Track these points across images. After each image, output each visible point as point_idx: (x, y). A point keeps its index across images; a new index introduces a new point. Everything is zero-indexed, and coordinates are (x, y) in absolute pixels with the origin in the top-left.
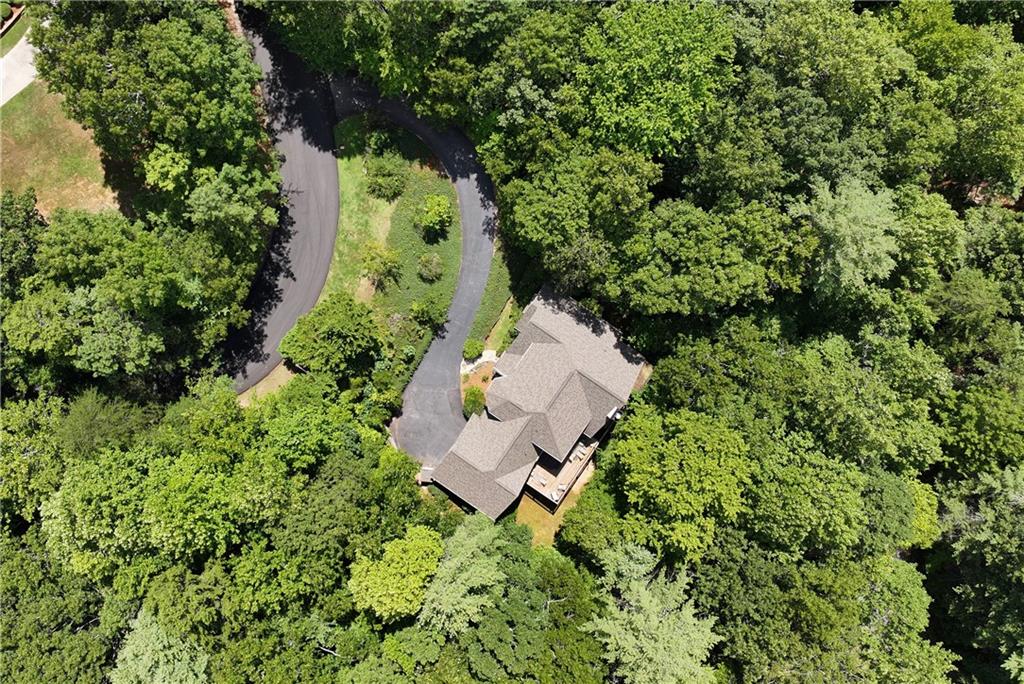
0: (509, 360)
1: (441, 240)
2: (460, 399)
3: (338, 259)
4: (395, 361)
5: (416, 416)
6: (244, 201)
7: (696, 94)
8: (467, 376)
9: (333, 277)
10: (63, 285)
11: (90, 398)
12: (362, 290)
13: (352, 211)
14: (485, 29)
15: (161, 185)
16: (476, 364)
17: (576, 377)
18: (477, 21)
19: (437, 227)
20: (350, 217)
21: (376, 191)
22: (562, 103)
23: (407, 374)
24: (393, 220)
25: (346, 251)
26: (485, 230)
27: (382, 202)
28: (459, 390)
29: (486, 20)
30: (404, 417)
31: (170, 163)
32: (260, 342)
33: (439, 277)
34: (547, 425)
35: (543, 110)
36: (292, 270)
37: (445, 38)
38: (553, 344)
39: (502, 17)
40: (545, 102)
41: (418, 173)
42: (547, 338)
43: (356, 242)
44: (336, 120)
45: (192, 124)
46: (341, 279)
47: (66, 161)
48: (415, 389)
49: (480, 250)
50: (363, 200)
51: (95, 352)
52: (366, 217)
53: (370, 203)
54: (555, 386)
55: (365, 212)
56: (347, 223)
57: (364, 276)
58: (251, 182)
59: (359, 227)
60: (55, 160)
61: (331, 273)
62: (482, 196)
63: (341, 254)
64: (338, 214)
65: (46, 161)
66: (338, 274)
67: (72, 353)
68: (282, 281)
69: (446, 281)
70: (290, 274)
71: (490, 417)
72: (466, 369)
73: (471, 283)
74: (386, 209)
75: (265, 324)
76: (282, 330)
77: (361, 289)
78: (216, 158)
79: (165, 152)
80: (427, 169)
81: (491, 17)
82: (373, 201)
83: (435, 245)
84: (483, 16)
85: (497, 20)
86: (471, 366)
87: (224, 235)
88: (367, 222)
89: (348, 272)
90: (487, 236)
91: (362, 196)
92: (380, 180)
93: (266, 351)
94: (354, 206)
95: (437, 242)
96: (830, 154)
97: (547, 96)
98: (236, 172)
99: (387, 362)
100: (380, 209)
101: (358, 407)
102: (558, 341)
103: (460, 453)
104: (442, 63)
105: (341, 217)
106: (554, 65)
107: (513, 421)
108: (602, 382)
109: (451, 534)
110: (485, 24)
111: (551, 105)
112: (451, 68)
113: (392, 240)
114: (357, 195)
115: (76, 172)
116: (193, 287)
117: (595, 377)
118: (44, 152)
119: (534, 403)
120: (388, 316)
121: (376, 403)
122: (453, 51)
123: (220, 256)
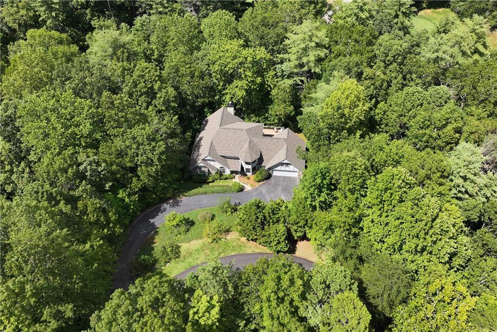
0: (232, 165)
1: (190, 219)
2: (263, 184)
3: (223, 254)
8: (251, 185)
9: (234, 252)
13: (194, 259)
16: (243, 184)
20: (197, 259)
21: (177, 256)
24: (189, 241)
25: (217, 252)
26: (178, 206)
27: (182, 250)
28: (260, 186)
38: (214, 145)
41: (159, 242)
43: (210, 250)
46: (233, 247)
49: (187, 204)
50: (185, 258)
52: (193, 252)
53: (185, 254)
55: (191, 254)
56: (201, 259)
57: (226, 239)
59: (200, 252)
61: (233, 254)
62: (160, 214)
64: (198, 265)
66: (231, 250)
72: (248, 188)
73: (205, 201)
74: (184, 247)
77: (233, 237)
82: (183, 254)
83: (194, 220)
88: (196, 251)
89: (228, 246)
90: (180, 204)
91: (182, 259)
94: (190, 260)
95: (192, 220)
100: (186, 248)
102: (212, 143)
105: (199, 263)
107: (257, 144)
113: (200, 237)
114: (183, 261)
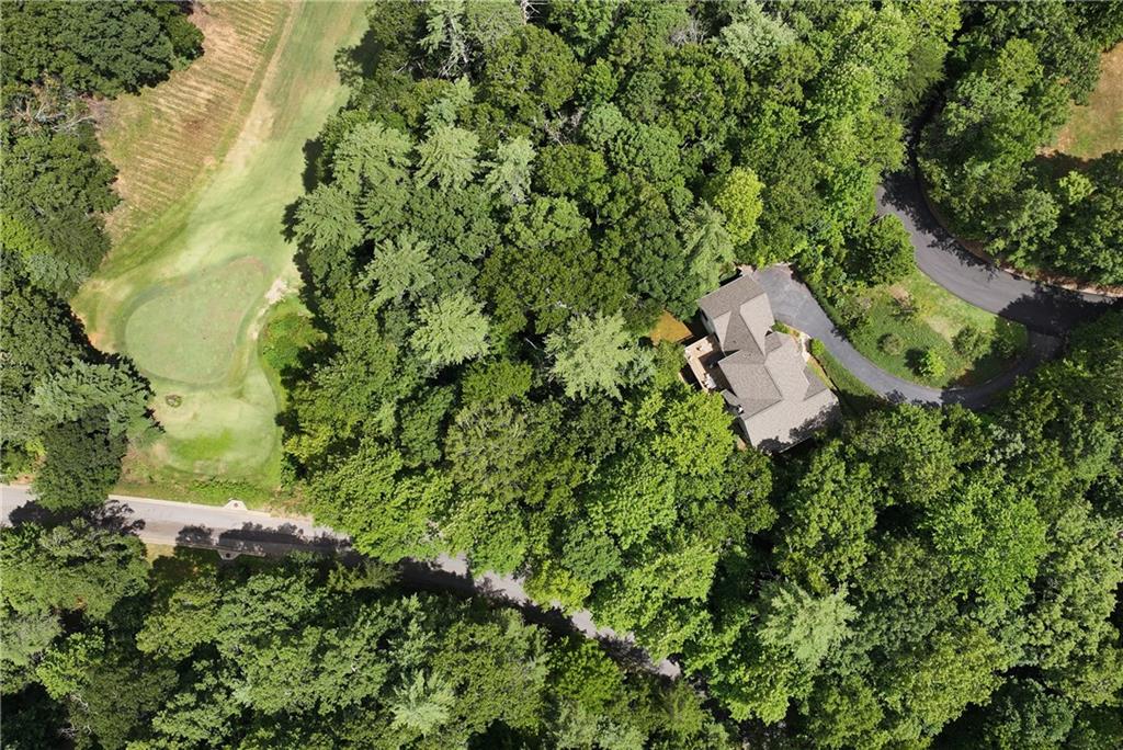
1: (906, 361)
3: (931, 284)
4: (836, 290)
5: (787, 288)
6: (1023, 230)
7: (968, 552)
8: (798, 335)
9: (919, 275)
10: (1027, 90)
11: (938, 76)
12: (900, 290)
13: (960, 309)
14: (1074, 436)
15: (1066, 179)
16: (804, 346)
17: (777, 398)
18: (1082, 433)
19: (922, 360)
20: (957, 306)
21: (967, 332)
22: (992, 469)
23: (821, 295)
24: (939, 335)
25: (934, 292)
26: (897, 392)
27: (956, 333)
28: (791, 325)
29: (1080, 439)
30: (790, 280)
31: (1079, 190)
32: (896, 204)
33: (881, 349)
34: (754, 363)
35: (992, 454)
36: (936, 248)
37: (1079, 409)
38: (804, 396)
39: (1077, 452)
40: (1000, 457)
41: (965, 366)
42: (810, 394)
43: (936, 302)
44: (1030, 328)
45: (1101, 214)
46: (915, 279)
47: (1089, 139)
48: (806, 297)
49: (885, 384)
50: (964, 321)
51: (979, 88)
52: (951, 317)
53: (959, 325)
54: (778, 381)
55: (954, 318)
56: (953, 302)
57: (909, 296)
58: (1030, 241)
59: (946, 309)
60: (1093, 132)
61: (923, 275)
63: (933, 287)
64: (963, 300)
65: (1096, 126)
66: (919, 279)
67: (984, 73)
68: (931, 237)
69: (874, 353)
70: (933, 245)
71: (769, 333)
72: (804, 337)
73: (863, 369)
74: (950, 334)
75: (907, 214)
76: (900, 223)
78: (1064, 220)
79: (1087, 191)
80: (963, 373)
81: (1081, 443)
82: (960, 327)
83: (905, 356)
84: (1085, 439)
85: (1076, 447)
86: (803, 341)
87: (1004, 206)
88: (947, 316)
89: (917, 287)
90: (894, 393)
91: (968, 321)
92: (975, 337)
93: (888, 205)
94: (963, 312)
95: (906, 358)
96: (871, 632)
97: (1003, 460)
98: (1046, 233)
99: (841, 283)
100: (951, 329)
101: (822, 248)
102: (805, 400)
103: (760, 297)
104: (1057, 402)
105: (959, 300)
106: (1029, 470)
107: (764, 343)
108: (765, 413)
109: (735, 251)
110: (1077, 438)
111: (994, 461)
112: (1050, 407)
113: (926, 327)
114: (970, 319)
115: (1078, 141)
116: (981, 169)
117: (770, 410)
118: (1102, 127)
119: (773, 361)
120: (873, 300)
121: (817, 263)
122: (1064, 412)
123: (991, 198)
